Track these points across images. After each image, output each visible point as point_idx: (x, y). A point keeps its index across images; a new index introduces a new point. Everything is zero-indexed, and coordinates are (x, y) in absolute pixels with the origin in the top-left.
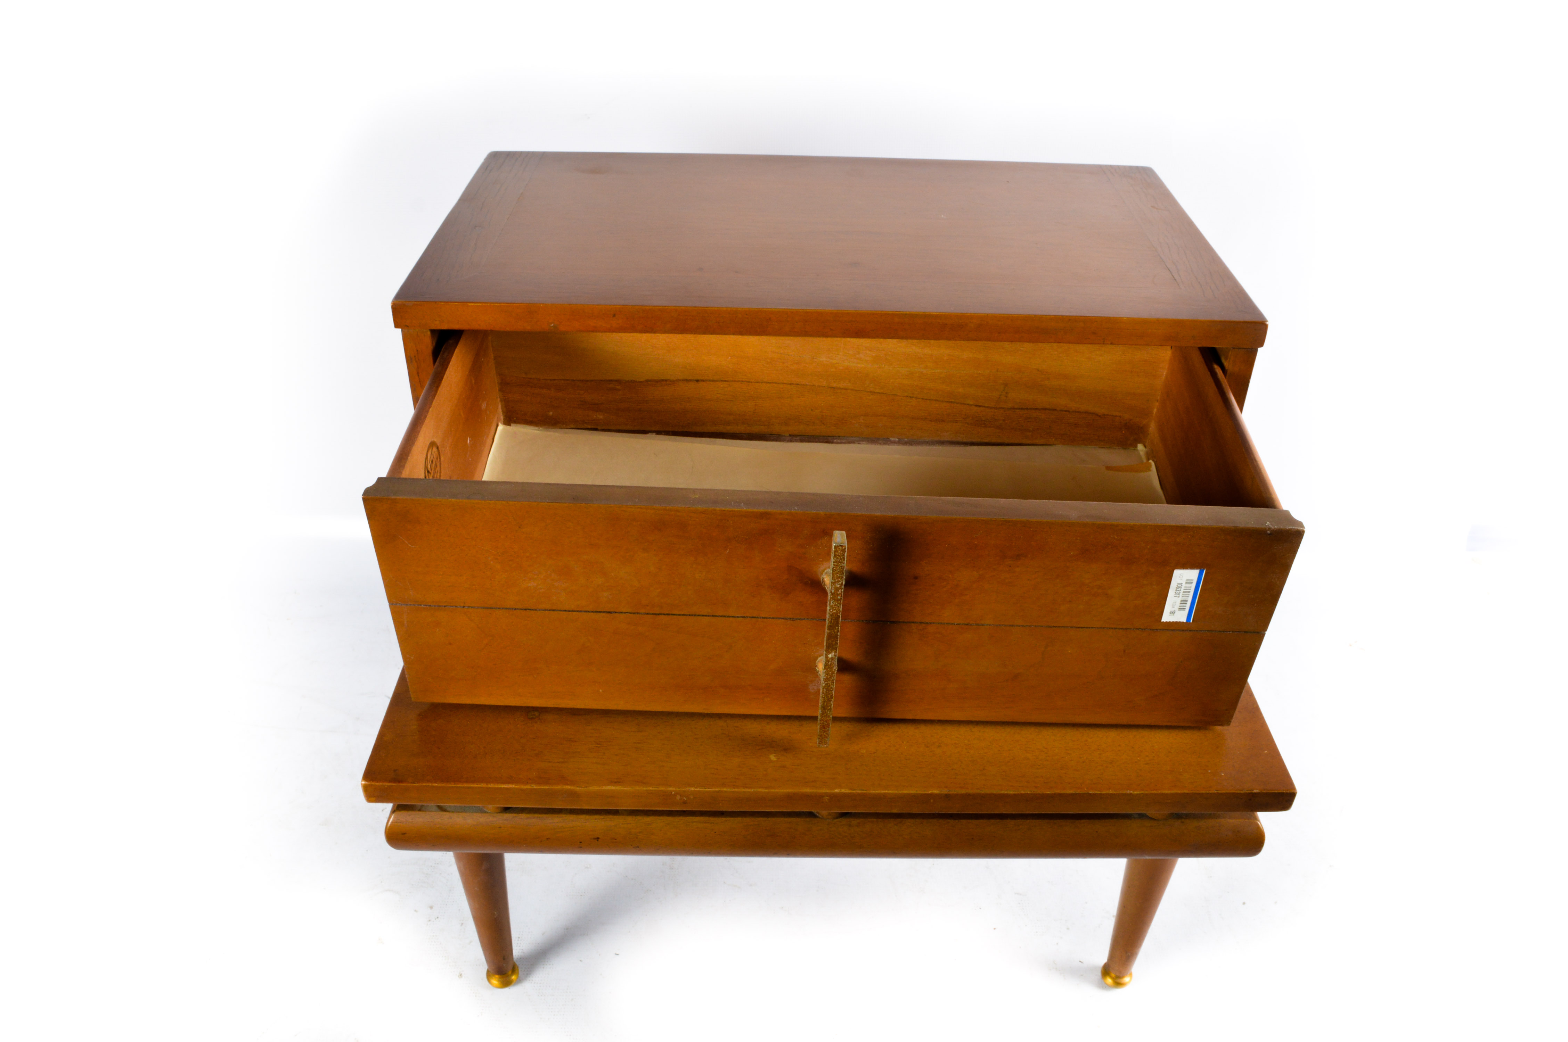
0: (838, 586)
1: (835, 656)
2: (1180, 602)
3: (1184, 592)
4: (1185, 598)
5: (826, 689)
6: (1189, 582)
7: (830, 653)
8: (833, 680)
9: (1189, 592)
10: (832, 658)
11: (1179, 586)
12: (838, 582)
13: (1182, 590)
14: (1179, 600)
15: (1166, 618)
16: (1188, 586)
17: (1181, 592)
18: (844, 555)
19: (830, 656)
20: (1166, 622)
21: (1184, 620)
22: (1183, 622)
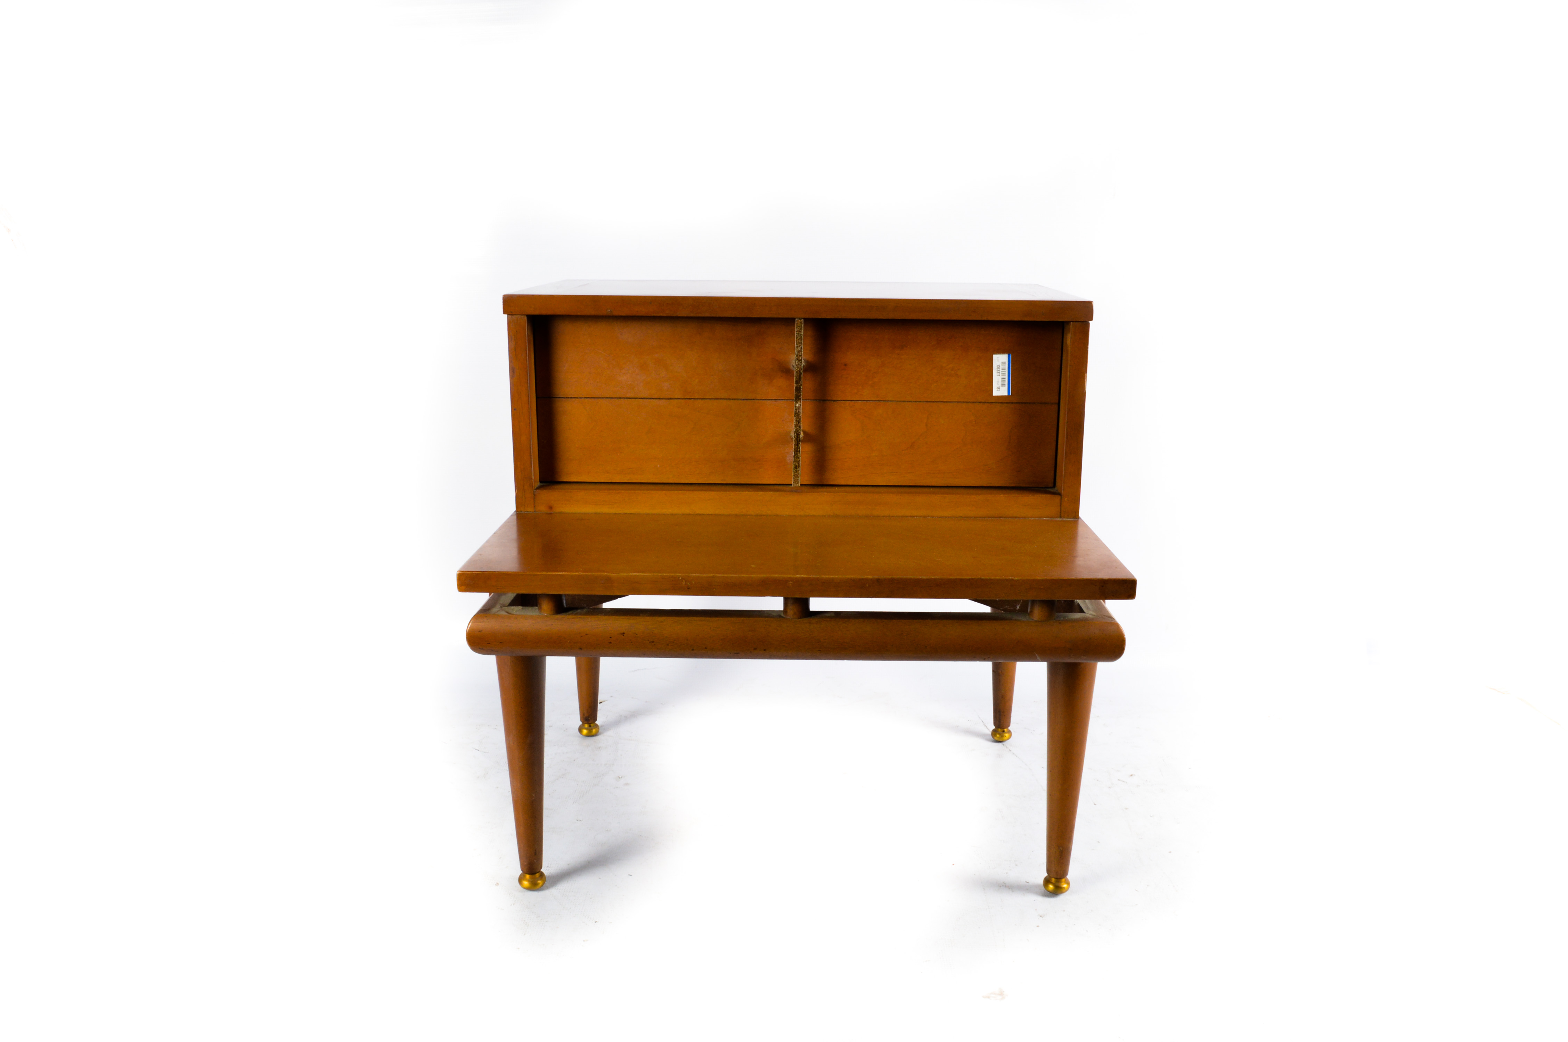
0: (800, 349)
1: (800, 405)
2: (1001, 380)
3: (1002, 372)
4: (1003, 377)
5: (797, 433)
6: (1003, 364)
7: (797, 402)
8: (800, 426)
9: (1005, 371)
10: (799, 407)
11: (998, 367)
12: (800, 346)
13: (1001, 370)
14: (1000, 378)
15: (996, 393)
16: (1003, 366)
17: (1001, 371)
18: (802, 326)
19: (797, 405)
20: (996, 396)
21: (1006, 394)
22: (1006, 396)
